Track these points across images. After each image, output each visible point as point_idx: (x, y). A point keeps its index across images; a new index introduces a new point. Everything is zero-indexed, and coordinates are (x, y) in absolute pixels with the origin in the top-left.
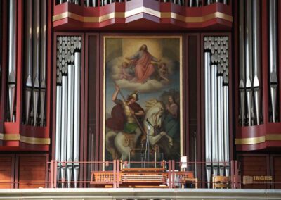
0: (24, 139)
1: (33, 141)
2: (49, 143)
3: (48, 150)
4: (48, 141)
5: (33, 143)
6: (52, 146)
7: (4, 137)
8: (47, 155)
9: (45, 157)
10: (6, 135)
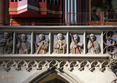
0: (49, 11)
1: (54, 12)
2: (62, 14)
3: (61, 17)
4: (61, 13)
5: (54, 13)
6: (63, 15)
7: (39, 10)
8: (61, 20)
9: (60, 21)
10: (40, 9)
